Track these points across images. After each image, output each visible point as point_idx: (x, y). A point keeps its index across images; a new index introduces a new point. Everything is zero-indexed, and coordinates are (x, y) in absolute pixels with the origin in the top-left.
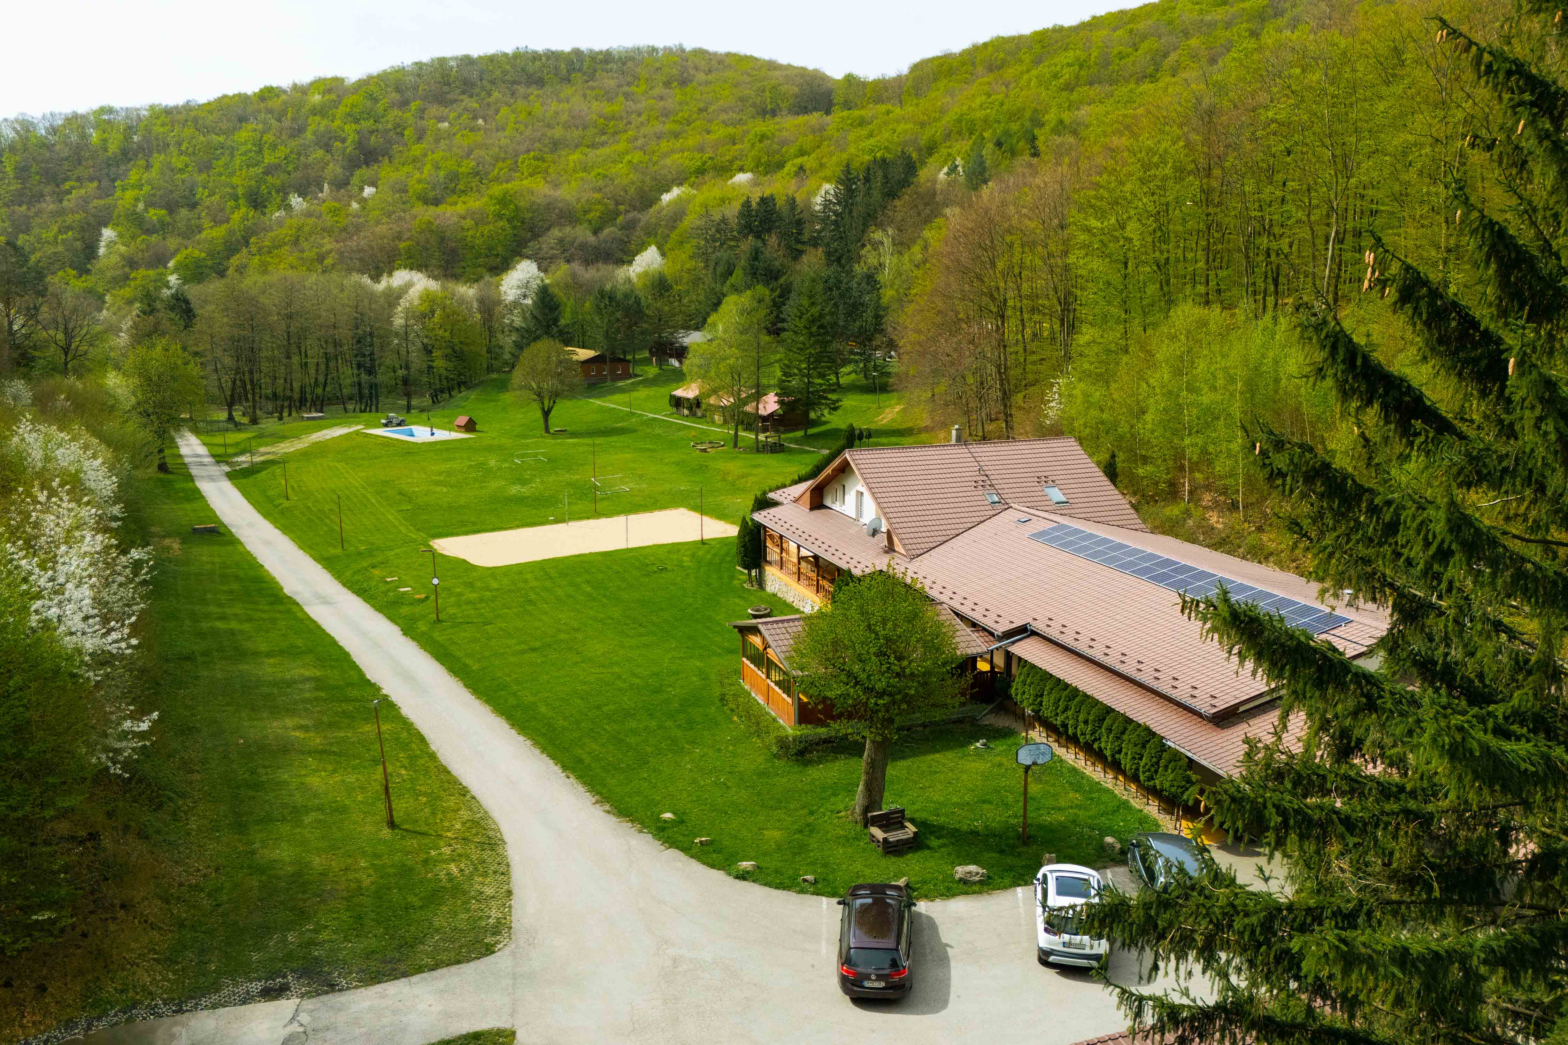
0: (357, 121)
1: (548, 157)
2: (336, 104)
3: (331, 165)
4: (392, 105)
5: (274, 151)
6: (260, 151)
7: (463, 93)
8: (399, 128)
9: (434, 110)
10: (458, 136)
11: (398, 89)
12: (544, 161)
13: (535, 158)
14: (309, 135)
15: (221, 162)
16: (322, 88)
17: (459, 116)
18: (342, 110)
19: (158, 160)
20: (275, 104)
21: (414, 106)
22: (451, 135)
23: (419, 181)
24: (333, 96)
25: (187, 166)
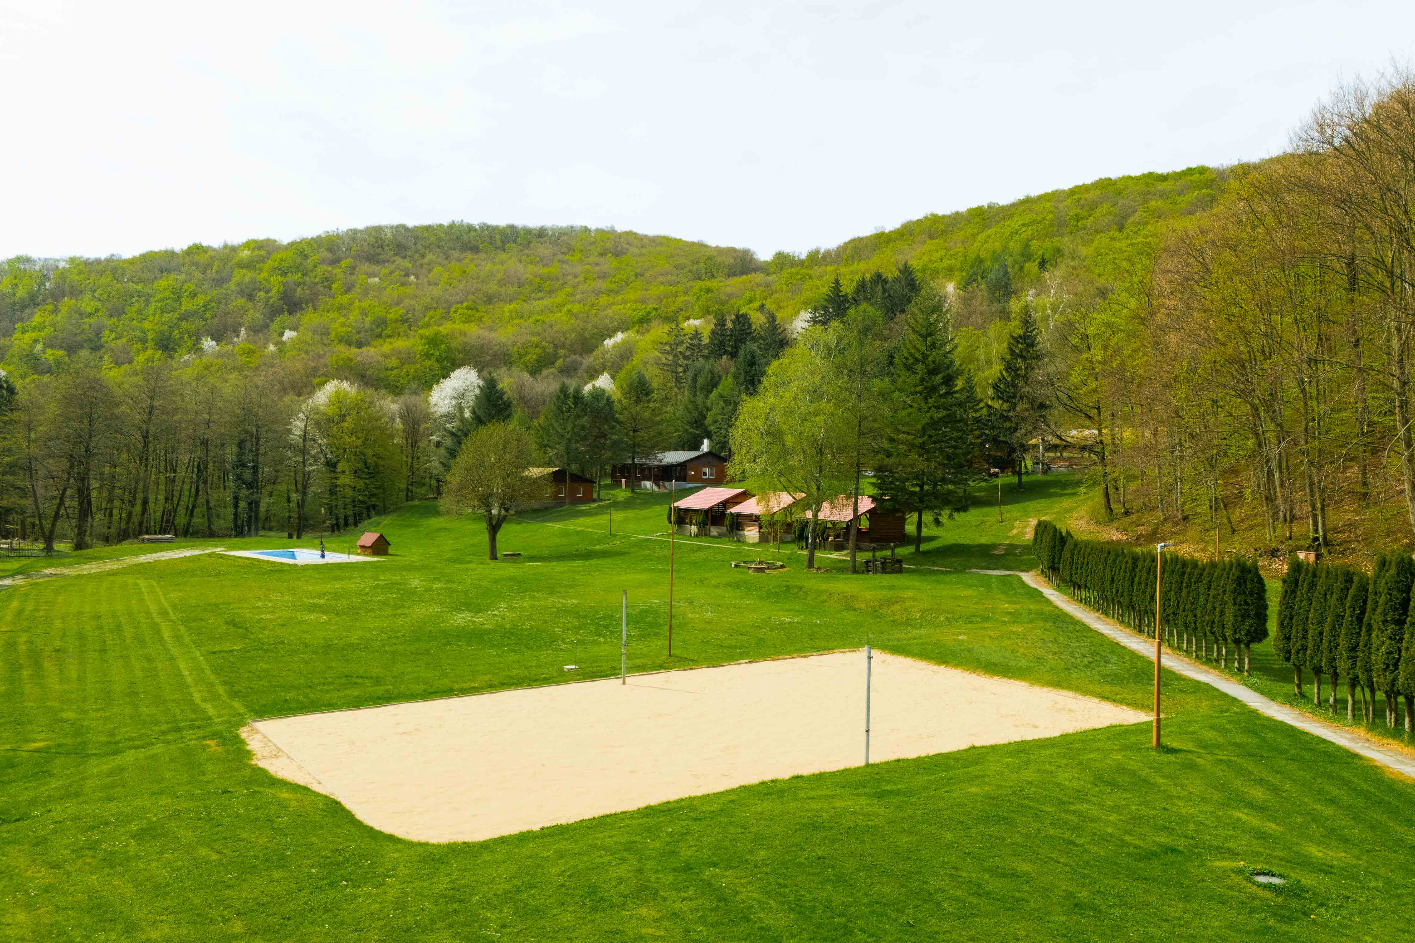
0: (284, 274)
1: (482, 308)
2: (263, 260)
3: (251, 311)
4: (323, 261)
5: (193, 298)
6: (179, 299)
7: (396, 255)
8: (328, 282)
9: (366, 267)
10: (388, 290)
11: (330, 250)
12: (478, 311)
13: (468, 308)
14: (232, 285)
15: (135, 308)
16: (252, 246)
17: (391, 273)
18: (270, 264)
19: (67, 303)
20: (202, 259)
21: (344, 264)
22: (381, 289)
23: (343, 325)
24: (263, 253)
25: (97, 310)
